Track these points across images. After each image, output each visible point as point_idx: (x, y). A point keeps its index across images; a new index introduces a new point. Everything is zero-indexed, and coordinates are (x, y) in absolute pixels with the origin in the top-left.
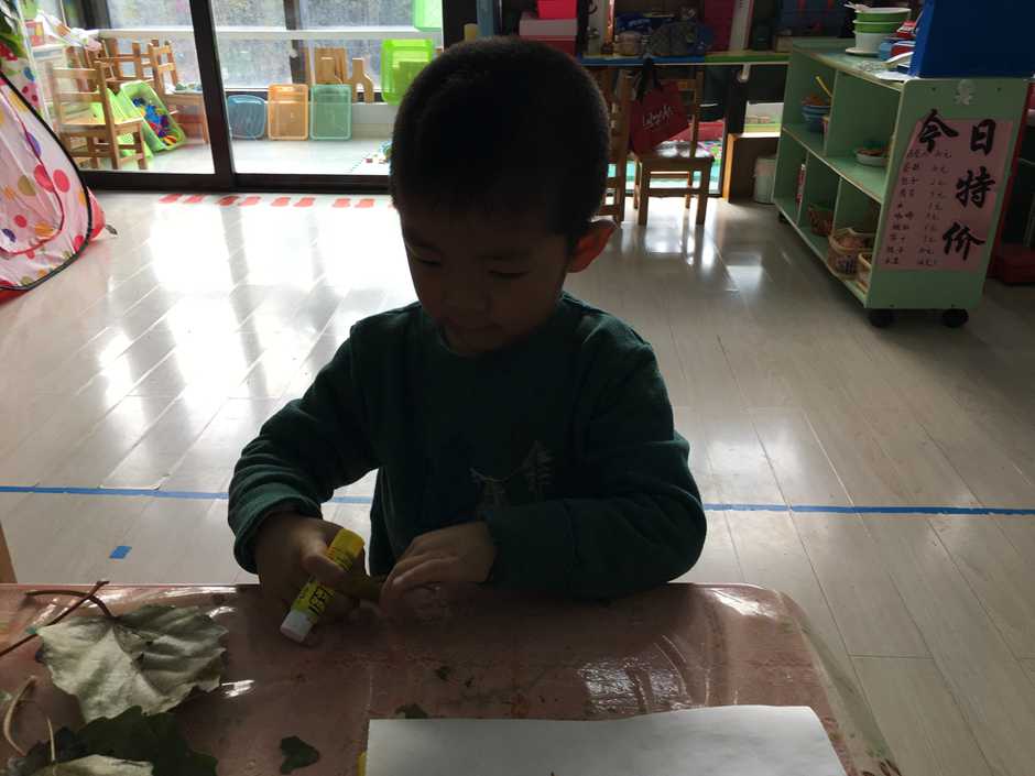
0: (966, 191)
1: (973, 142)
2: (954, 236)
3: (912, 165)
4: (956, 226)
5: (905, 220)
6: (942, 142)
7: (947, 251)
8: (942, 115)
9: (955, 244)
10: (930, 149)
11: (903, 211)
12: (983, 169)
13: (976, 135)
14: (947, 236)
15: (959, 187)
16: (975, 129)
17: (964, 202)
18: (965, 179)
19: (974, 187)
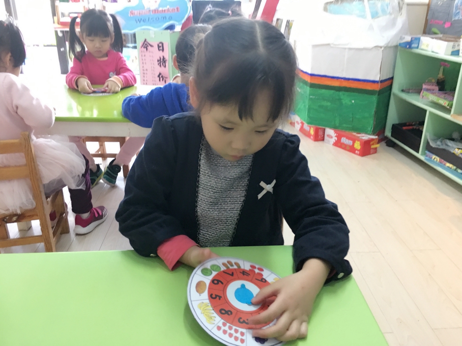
0: (160, 63)
1: (159, 49)
2: (161, 76)
3: (143, 55)
4: (160, 74)
5: (145, 72)
6: (149, 48)
7: (160, 80)
8: (148, 40)
9: (161, 79)
10: (147, 49)
11: (145, 69)
12: (163, 57)
13: (159, 47)
14: (159, 76)
15: (158, 61)
16: (158, 45)
17: (161, 66)
18: (159, 59)
19: (162, 62)
